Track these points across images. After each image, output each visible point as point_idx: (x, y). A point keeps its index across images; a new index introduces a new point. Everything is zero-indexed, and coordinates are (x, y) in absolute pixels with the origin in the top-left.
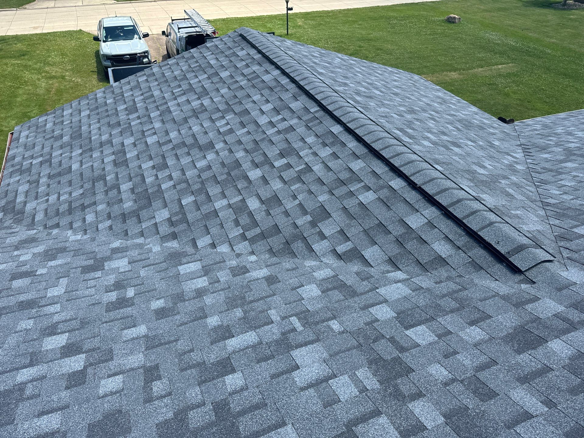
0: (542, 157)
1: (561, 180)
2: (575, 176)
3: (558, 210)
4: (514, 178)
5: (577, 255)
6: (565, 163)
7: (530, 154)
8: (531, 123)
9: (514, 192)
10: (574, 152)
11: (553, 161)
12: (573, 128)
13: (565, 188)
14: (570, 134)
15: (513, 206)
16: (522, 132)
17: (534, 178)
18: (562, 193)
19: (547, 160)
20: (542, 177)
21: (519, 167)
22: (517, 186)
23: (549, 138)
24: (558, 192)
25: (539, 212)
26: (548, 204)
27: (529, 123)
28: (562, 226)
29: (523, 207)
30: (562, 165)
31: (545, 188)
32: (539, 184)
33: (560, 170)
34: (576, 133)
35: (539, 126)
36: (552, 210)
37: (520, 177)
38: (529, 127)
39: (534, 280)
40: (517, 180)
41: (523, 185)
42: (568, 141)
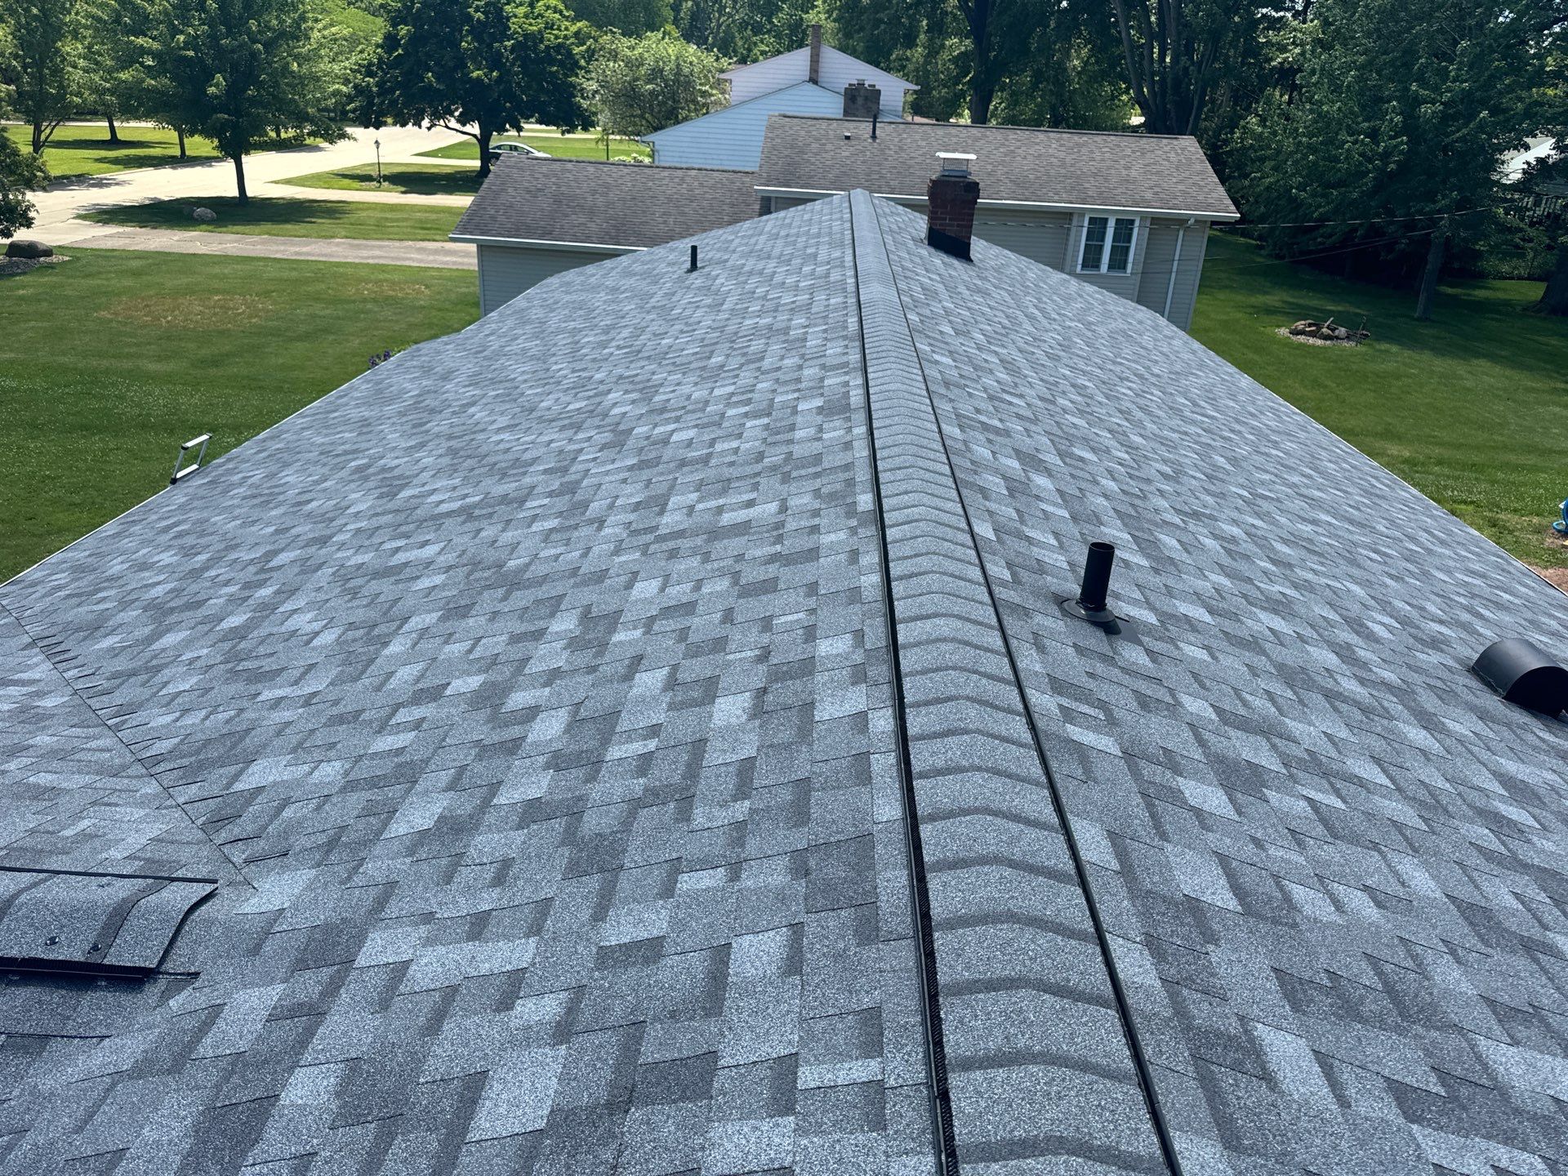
0: (100, 650)
1: (165, 684)
2: (191, 662)
3: (185, 762)
4: (43, 740)
5: (262, 843)
6: (157, 640)
7: (66, 656)
8: (39, 574)
9: (55, 776)
10: (168, 605)
11: (130, 646)
12: (145, 551)
13: (180, 700)
14: (144, 566)
15: (63, 817)
16: (24, 608)
17: (99, 713)
18: (178, 714)
19: (114, 653)
20: (118, 698)
21: (49, 703)
22: (59, 755)
23: (100, 595)
24: (169, 718)
25: (143, 791)
26: (158, 759)
27: (35, 576)
28: (206, 794)
29: (94, 804)
30: (154, 647)
31: (135, 723)
32: (118, 719)
33: (154, 662)
34: (156, 559)
35: (63, 575)
36: (172, 766)
37: (62, 728)
38: (39, 588)
39: (193, 970)
40: (55, 739)
41: (76, 743)
42: (146, 586)
